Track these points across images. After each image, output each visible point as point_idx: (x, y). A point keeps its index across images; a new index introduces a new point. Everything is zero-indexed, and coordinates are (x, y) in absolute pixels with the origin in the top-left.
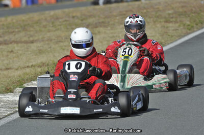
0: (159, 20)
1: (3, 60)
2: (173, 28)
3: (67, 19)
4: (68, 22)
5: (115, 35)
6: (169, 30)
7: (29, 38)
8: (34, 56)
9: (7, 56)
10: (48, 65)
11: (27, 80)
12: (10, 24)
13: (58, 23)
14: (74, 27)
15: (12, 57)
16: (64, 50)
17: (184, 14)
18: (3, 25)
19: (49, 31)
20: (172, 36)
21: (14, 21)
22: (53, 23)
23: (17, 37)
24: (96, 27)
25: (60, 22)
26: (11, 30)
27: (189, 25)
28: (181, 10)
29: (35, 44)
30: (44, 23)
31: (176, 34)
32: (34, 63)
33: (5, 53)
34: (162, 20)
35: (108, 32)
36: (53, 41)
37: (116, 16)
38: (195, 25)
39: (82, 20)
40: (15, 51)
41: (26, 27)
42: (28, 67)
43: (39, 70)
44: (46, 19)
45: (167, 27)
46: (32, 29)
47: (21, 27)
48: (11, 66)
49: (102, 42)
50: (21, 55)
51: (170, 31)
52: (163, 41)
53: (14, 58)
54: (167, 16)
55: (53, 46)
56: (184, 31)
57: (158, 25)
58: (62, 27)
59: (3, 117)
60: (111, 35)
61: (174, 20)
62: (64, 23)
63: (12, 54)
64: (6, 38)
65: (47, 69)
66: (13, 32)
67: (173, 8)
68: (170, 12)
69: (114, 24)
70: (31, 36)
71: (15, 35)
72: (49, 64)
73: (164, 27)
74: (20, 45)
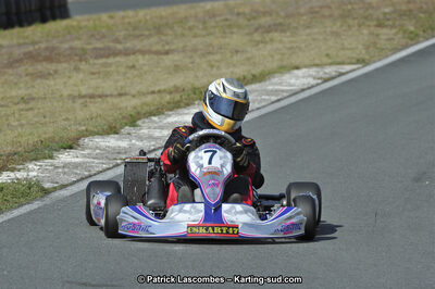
2: (386, 37)
4: (227, 23)
5: (295, 45)
6: (380, 39)
7: (163, 46)
9: (125, 73)
14: (235, 30)
16: (212, 66)
17: (408, 14)
19: (195, 36)
20: (383, 49)
23: (145, 44)
26: (137, 32)
27: (411, 32)
28: (404, 8)
29: (170, 56)
30: (191, 23)
31: (389, 46)
33: (122, 70)
34: (372, 23)
35: (285, 39)
36: (199, 52)
37: (302, 15)
38: (421, 33)
39: (249, 20)
40: (138, 67)
45: (377, 35)
46: (170, 32)
47: (155, 28)
49: (272, 57)
50: (145, 73)
51: (382, 41)
52: (367, 57)
54: (381, 16)
55: (198, 60)
56: (403, 42)
57: (365, 32)
58: (217, 30)
60: (288, 46)
61: (390, 23)
63: (132, 71)
64: (128, 45)
67: (393, 5)
68: (387, 10)
69: (296, 28)
70: (168, 44)
73: (373, 34)
74: (147, 57)
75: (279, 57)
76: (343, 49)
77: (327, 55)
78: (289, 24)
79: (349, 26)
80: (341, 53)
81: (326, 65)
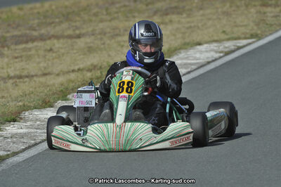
0: (253, 3)
1: (39, 63)
2: (272, 15)
3: (127, 3)
5: (192, 25)
6: (267, 17)
7: (74, 30)
8: (82, 56)
9: (44, 56)
10: (101, 68)
11: (72, 89)
12: (47, 11)
13: (113, 9)
14: (136, 14)
15: (51, 58)
16: (122, 46)
18: (38, 13)
19: (102, 21)
20: (271, 25)
21: (54, 7)
22: (107, 9)
23: (57, 30)
24: (167, 14)
25: (117, 8)
26: (48, 20)
29: (82, 39)
30: (95, 10)
31: (276, 22)
32: (81, 66)
34: (257, 3)
35: (183, 20)
36: (108, 35)
39: (147, 5)
40: (55, 50)
41: (70, 16)
42: (73, 71)
43: (89, 74)
44: (97, 5)
45: (265, 13)
46: (78, 19)
47: (64, 15)
48: (50, 70)
49: (174, 35)
50: (63, 54)
51: (269, 19)
52: (259, 32)
53: (53, 59)
55: (108, 42)
57: (253, 10)
58: (120, 14)
59: (40, 142)
60: (188, 25)
61: (273, 2)
62: (122, 9)
63: (50, 54)
64: (43, 31)
65: (100, 74)
66: (53, 23)
69: (191, 10)
70: (77, 28)
71: (55, 27)
72: (103, 67)
73: (260, 12)
74: (61, 41)
75: (180, 35)
76: (236, 26)
77: (224, 32)
78: (184, 7)
79: (238, 7)
80: (236, 29)
81: (224, 40)
